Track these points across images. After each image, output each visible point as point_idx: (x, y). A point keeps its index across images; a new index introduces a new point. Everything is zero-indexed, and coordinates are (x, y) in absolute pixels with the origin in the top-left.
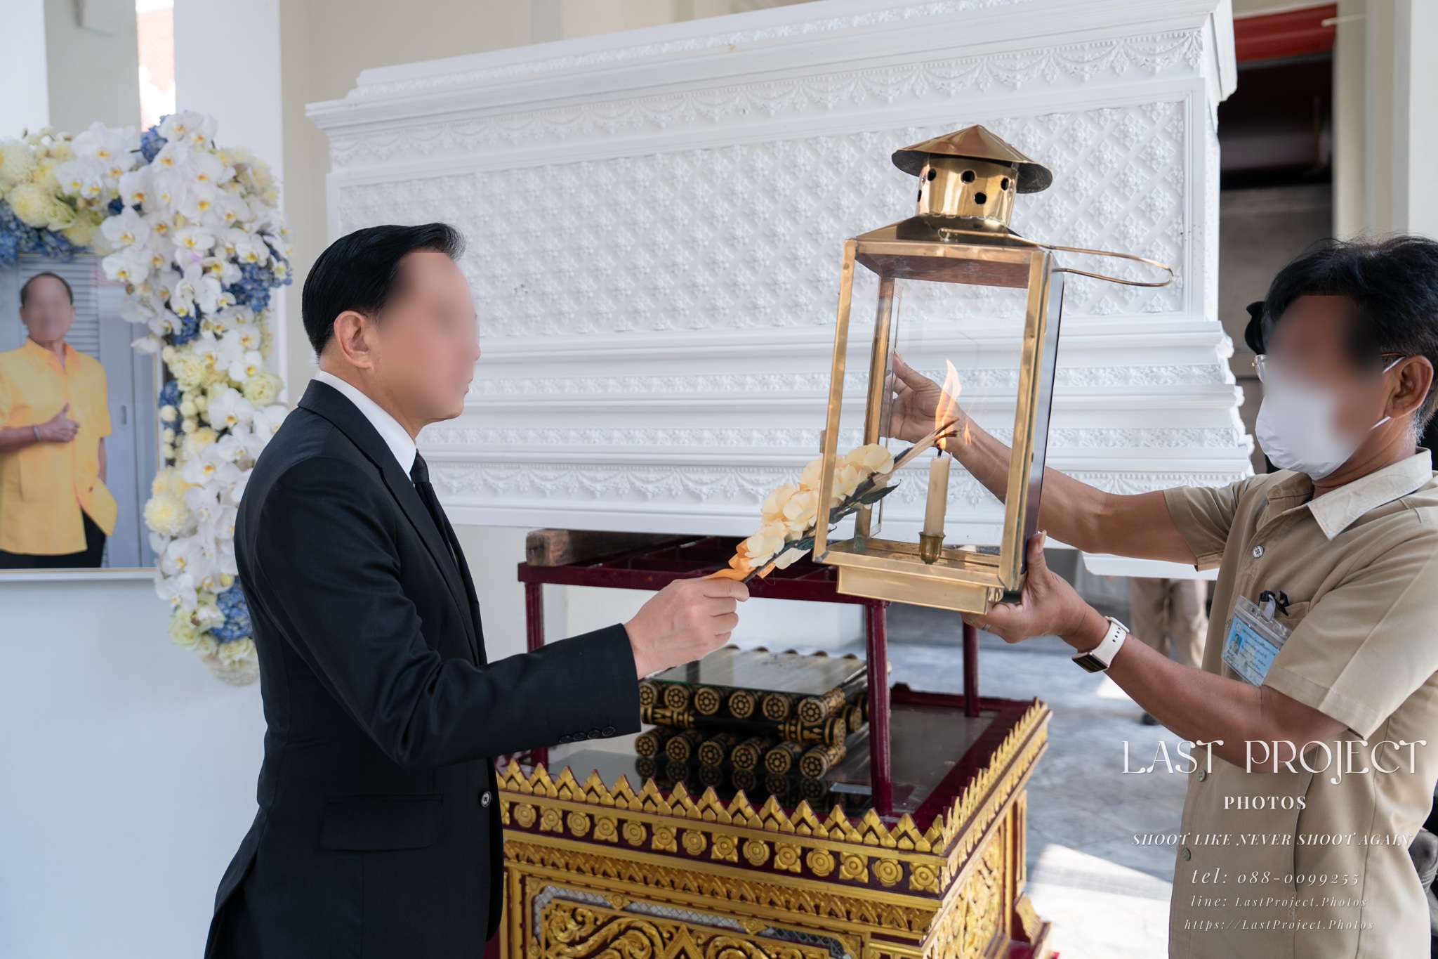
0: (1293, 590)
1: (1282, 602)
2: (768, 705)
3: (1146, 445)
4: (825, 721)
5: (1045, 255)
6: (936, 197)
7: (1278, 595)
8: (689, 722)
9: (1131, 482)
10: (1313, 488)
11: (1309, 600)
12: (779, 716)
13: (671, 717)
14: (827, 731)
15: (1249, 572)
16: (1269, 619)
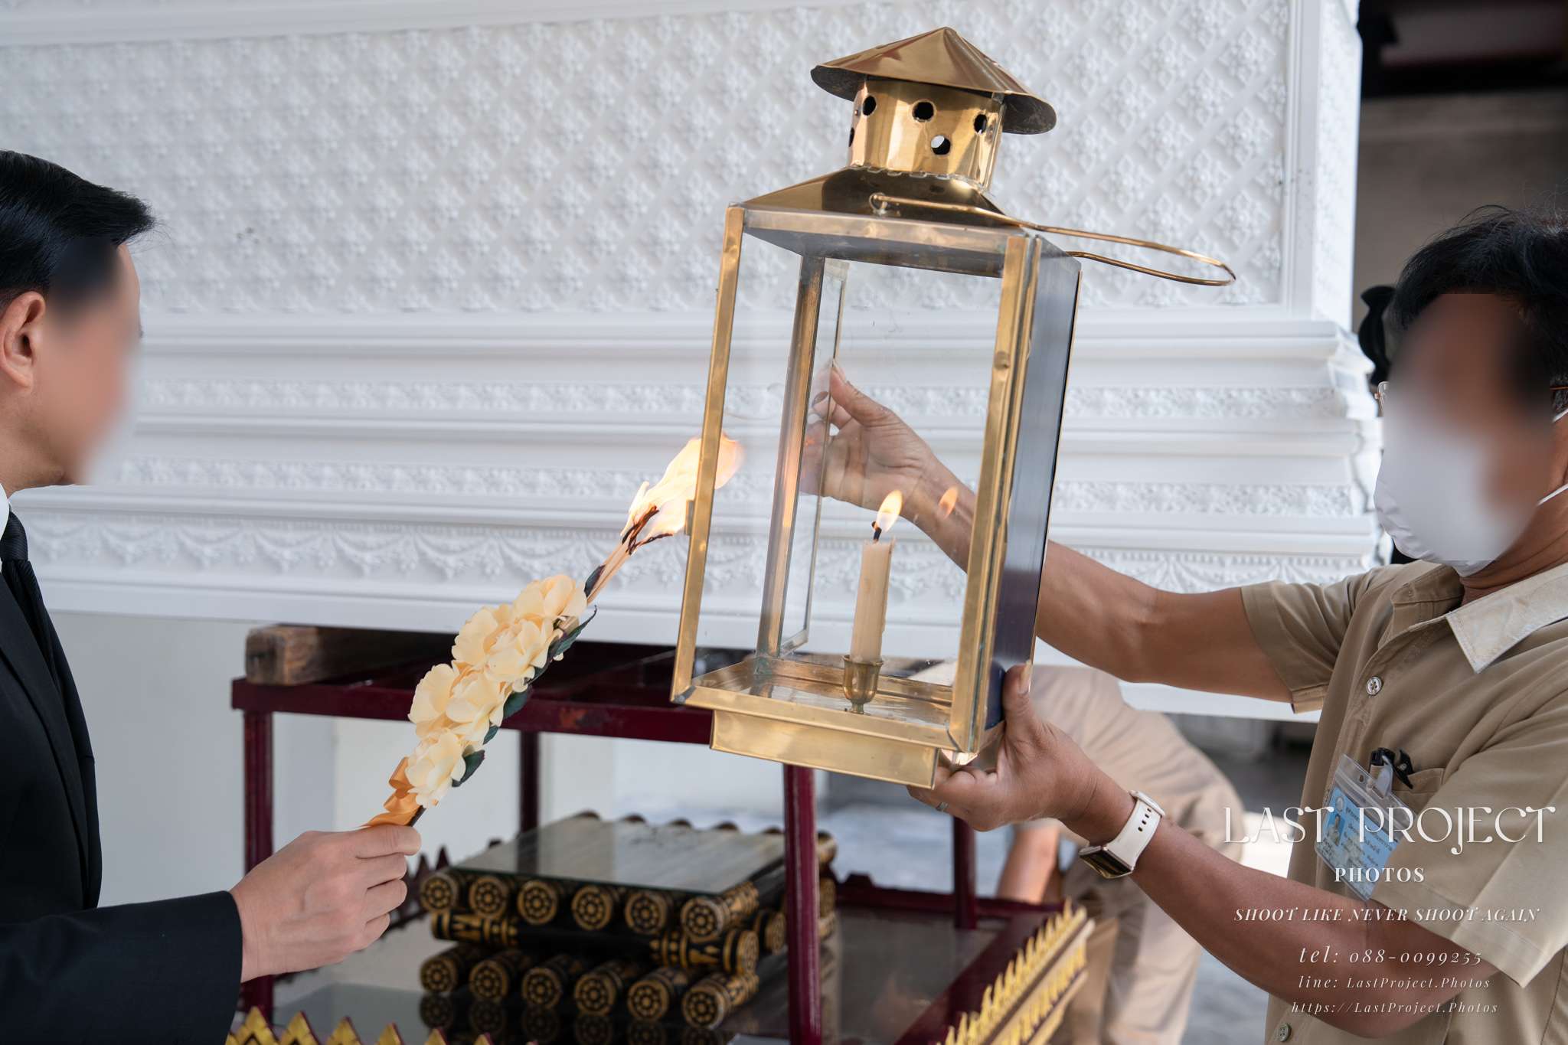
0: (1421, 749)
1: (1403, 767)
2: (633, 908)
3: (1218, 510)
4: (724, 935)
5: (1029, 241)
6: (876, 140)
7: (1398, 758)
8: (509, 937)
9: (1193, 567)
10: (1462, 590)
11: (1443, 765)
12: (651, 927)
13: (481, 929)
14: (727, 951)
15: (1358, 717)
16: (1384, 792)
